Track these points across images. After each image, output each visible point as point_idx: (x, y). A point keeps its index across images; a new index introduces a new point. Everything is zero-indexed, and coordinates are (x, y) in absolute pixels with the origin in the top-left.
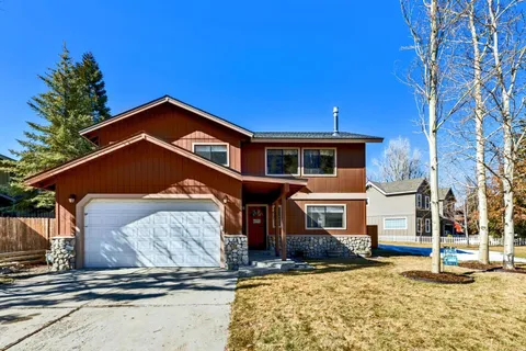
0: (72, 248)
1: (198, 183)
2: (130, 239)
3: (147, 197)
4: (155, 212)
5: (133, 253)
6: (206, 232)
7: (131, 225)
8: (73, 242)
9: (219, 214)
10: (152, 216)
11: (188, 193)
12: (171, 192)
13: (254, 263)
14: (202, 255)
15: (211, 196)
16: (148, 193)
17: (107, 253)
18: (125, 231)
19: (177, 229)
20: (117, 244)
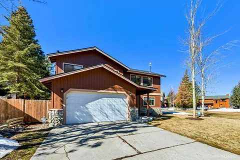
0: (62, 115)
1: (121, 87)
2: (89, 110)
3: (99, 91)
4: (101, 98)
5: (91, 116)
6: (122, 106)
7: (90, 104)
8: (63, 112)
9: (127, 100)
10: (100, 100)
11: (116, 91)
12: (109, 90)
13: (140, 118)
14: (120, 116)
15: (125, 93)
16: (100, 90)
17: (78, 116)
18: (87, 106)
19: (110, 105)
20: (83, 112)
